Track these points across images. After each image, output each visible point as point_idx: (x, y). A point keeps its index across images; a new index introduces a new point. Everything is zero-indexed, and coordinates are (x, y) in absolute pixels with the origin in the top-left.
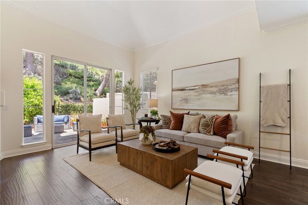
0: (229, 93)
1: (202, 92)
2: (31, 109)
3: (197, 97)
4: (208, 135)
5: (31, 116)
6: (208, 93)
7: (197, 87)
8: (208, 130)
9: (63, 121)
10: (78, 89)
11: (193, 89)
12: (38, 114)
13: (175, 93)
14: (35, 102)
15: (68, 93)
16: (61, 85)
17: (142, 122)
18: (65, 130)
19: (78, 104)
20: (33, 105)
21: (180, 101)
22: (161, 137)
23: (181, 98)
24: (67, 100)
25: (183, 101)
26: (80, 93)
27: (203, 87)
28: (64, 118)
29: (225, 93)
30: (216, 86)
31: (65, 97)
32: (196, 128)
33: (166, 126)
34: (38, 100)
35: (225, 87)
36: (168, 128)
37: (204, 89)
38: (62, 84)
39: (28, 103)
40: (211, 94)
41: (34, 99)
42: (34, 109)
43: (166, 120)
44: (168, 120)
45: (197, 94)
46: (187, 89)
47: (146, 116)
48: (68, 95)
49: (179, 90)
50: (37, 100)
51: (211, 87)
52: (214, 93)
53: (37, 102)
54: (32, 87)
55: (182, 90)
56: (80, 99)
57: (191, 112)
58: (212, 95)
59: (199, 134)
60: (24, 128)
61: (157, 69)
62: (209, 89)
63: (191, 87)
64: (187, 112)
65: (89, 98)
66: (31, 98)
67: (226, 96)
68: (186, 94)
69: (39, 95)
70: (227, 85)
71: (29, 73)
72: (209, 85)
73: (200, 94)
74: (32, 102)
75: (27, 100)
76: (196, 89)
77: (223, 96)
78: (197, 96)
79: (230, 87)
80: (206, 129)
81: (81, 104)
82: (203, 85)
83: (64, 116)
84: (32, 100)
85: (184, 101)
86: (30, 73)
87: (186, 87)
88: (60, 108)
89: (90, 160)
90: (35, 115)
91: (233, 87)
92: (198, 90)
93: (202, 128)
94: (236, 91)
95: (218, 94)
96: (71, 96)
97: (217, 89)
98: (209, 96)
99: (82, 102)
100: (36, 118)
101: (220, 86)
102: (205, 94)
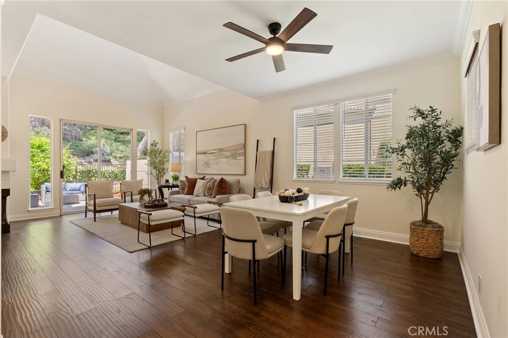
0: (238, 158)
1: (219, 156)
2: (37, 175)
5: (38, 184)
6: (224, 158)
7: (216, 151)
9: (80, 190)
10: (108, 147)
11: (213, 153)
12: (47, 182)
13: (199, 157)
14: (43, 166)
15: (92, 153)
16: (82, 141)
17: (162, 189)
18: (80, 202)
19: (106, 169)
20: (39, 171)
21: (203, 165)
22: (174, 202)
23: (204, 161)
24: (90, 163)
26: (110, 152)
28: (80, 187)
29: (236, 158)
30: (229, 151)
31: (88, 159)
32: (203, 192)
34: (47, 164)
36: (183, 193)
37: (221, 153)
38: (84, 139)
39: (33, 167)
41: (41, 163)
42: (41, 175)
44: (184, 185)
45: (215, 158)
47: (167, 181)
48: (92, 155)
49: (202, 153)
50: (45, 164)
51: (226, 151)
52: (227, 157)
53: (45, 166)
54: (39, 147)
55: (205, 153)
56: (109, 161)
57: (207, 177)
58: (227, 160)
60: (31, 196)
62: (225, 153)
63: (211, 150)
64: (202, 177)
65: (124, 160)
66: (38, 161)
67: (236, 160)
68: (207, 158)
69: (48, 158)
70: (236, 150)
71: (34, 125)
72: (224, 149)
73: (218, 158)
74: (39, 166)
75: (32, 164)
77: (234, 161)
78: (216, 160)
79: (238, 152)
81: (110, 168)
82: (220, 149)
83: (80, 184)
84: (38, 164)
85: (206, 165)
86: (36, 124)
87: (208, 151)
88: (79, 174)
89: (95, 221)
90: (42, 183)
91: (240, 151)
92: (216, 154)
94: (243, 155)
95: (231, 159)
96: (96, 156)
97: (230, 153)
98: (224, 160)
99: (112, 165)
100: (43, 187)
101: (232, 150)
102: (222, 158)
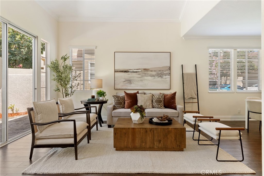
0: (164, 77)
1: (144, 75)
3: (140, 79)
4: (162, 109)
6: (149, 76)
7: (140, 70)
8: (161, 105)
11: (136, 72)
21: (123, 81)
23: (124, 79)
25: (126, 82)
27: (145, 70)
29: (162, 77)
30: (155, 71)
32: (151, 105)
33: (120, 106)
35: (162, 72)
36: (122, 108)
37: (146, 72)
40: (151, 76)
43: (120, 100)
44: (121, 100)
45: (139, 76)
46: (130, 71)
47: (93, 97)
49: (122, 71)
51: (151, 71)
52: (153, 76)
57: (140, 92)
58: (152, 78)
59: (153, 109)
61: (95, 48)
63: (135, 69)
64: (137, 91)
67: (162, 79)
68: (129, 76)
70: (163, 71)
72: (149, 69)
73: (143, 76)
76: (139, 72)
77: (160, 79)
79: (165, 72)
80: (160, 104)
82: (144, 69)
85: (128, 82)
87: (129, 69)
89: (76, 159)
91: (167, 72)
92: (140, 73)
93: (157, 104)
94: (169, 75)
95: (156, 77)
97: (156, 73)
98: (150, 78)
101: (158, 71)
102: (146, 76)
